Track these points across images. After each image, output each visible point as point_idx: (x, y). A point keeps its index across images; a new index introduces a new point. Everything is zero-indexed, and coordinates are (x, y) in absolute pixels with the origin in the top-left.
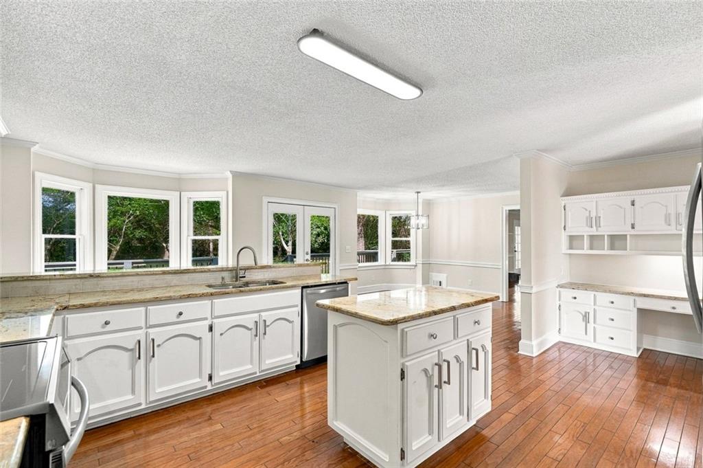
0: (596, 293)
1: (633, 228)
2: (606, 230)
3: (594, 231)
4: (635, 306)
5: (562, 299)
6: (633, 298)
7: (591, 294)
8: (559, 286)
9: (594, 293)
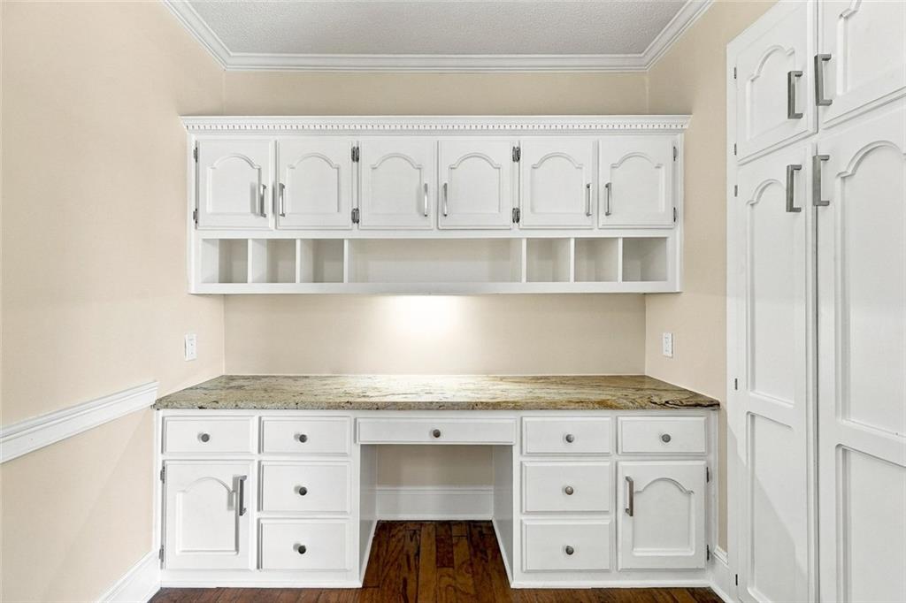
0: (262, 413)
1: (355, 220)
2: (298, 225)
3: (270, 229)
4: (355, 442)
5: (169, 448)
6: (351, 414)
7: (250, 419)
8: (162, 403)
9: (257, 414)
